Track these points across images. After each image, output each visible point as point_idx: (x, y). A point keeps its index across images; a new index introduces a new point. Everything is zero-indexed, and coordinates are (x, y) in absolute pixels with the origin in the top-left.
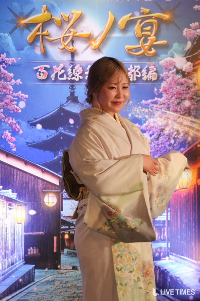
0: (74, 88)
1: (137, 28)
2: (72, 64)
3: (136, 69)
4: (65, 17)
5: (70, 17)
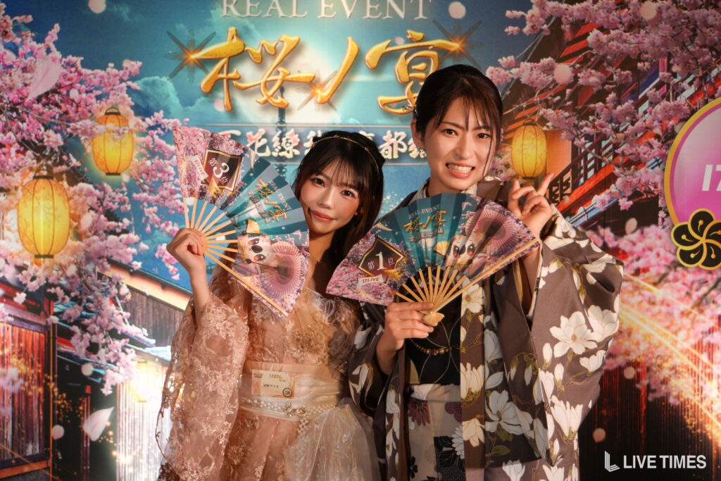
0: (284, 170)
1: (400, 65)
2: (281, 128)
3: (398, 139)
4: (269, 47)
5: (278, 46)
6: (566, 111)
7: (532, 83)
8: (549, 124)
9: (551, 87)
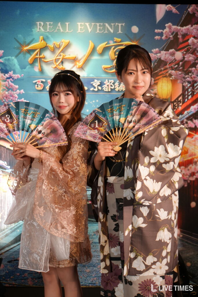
1: (111, 52)
4: (57, 44)
5: (60, 44)
6: (180, 71)
7: (166, 60)
8: (173, 77)
9: (174, 61)
